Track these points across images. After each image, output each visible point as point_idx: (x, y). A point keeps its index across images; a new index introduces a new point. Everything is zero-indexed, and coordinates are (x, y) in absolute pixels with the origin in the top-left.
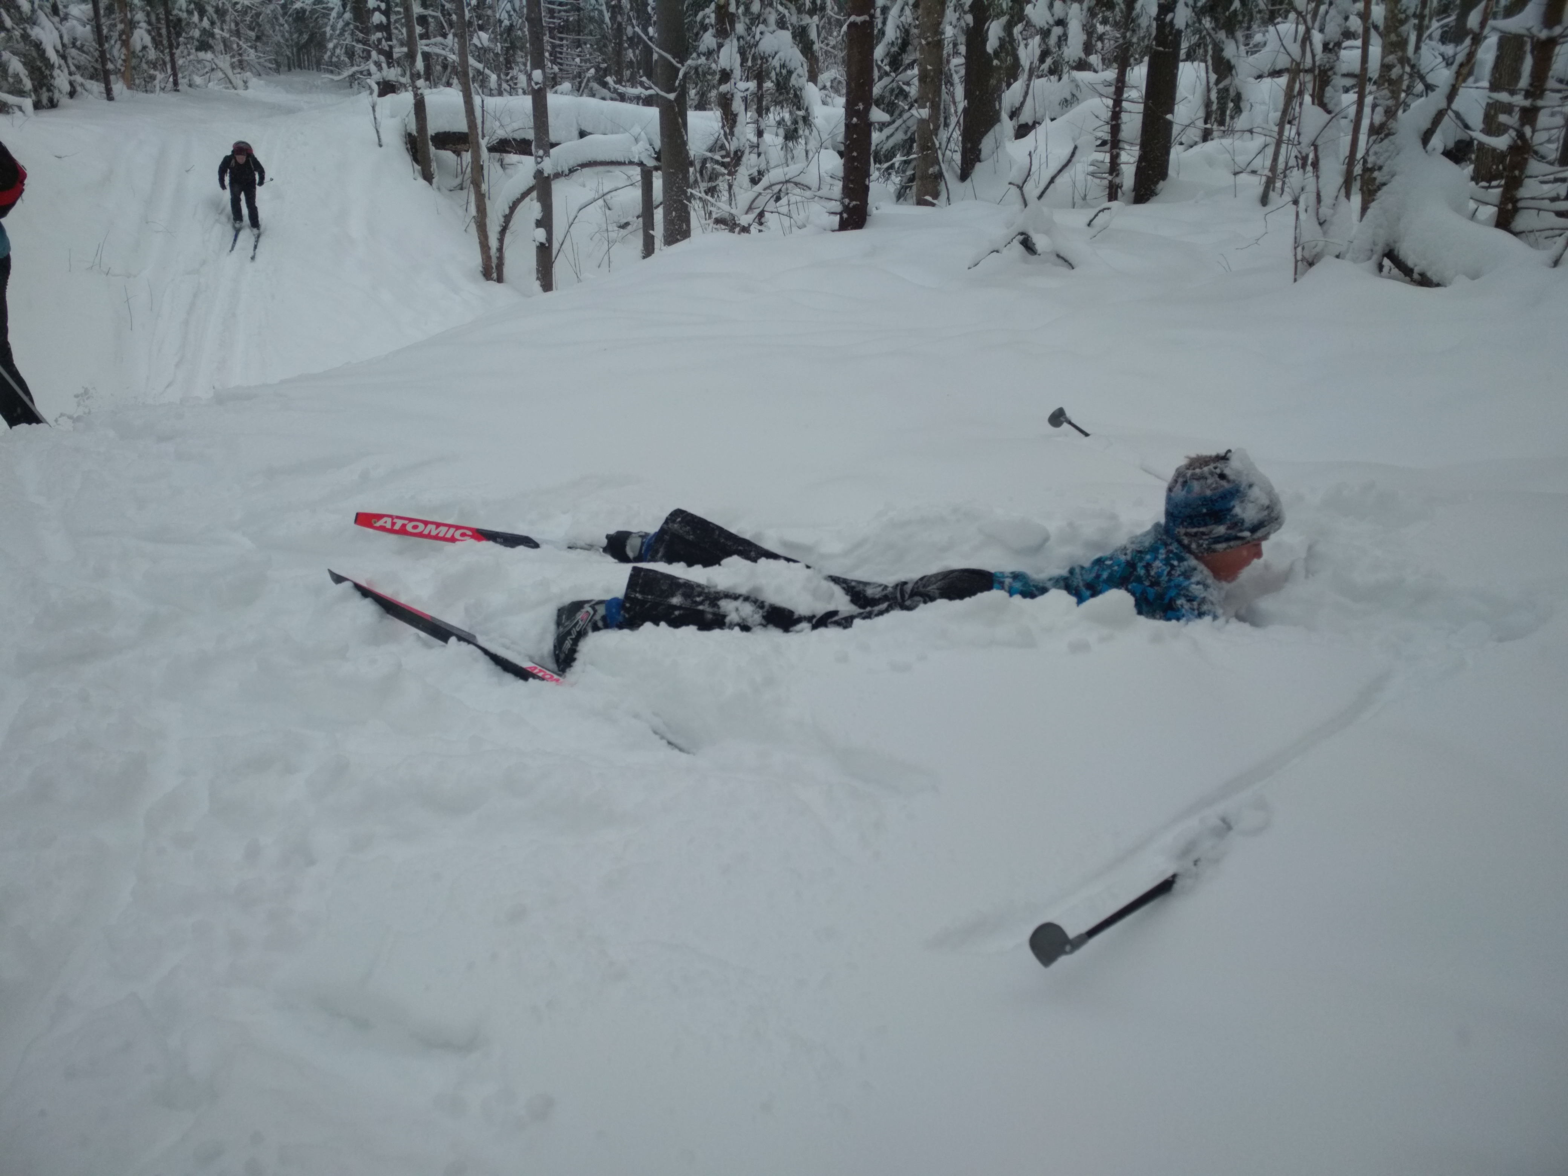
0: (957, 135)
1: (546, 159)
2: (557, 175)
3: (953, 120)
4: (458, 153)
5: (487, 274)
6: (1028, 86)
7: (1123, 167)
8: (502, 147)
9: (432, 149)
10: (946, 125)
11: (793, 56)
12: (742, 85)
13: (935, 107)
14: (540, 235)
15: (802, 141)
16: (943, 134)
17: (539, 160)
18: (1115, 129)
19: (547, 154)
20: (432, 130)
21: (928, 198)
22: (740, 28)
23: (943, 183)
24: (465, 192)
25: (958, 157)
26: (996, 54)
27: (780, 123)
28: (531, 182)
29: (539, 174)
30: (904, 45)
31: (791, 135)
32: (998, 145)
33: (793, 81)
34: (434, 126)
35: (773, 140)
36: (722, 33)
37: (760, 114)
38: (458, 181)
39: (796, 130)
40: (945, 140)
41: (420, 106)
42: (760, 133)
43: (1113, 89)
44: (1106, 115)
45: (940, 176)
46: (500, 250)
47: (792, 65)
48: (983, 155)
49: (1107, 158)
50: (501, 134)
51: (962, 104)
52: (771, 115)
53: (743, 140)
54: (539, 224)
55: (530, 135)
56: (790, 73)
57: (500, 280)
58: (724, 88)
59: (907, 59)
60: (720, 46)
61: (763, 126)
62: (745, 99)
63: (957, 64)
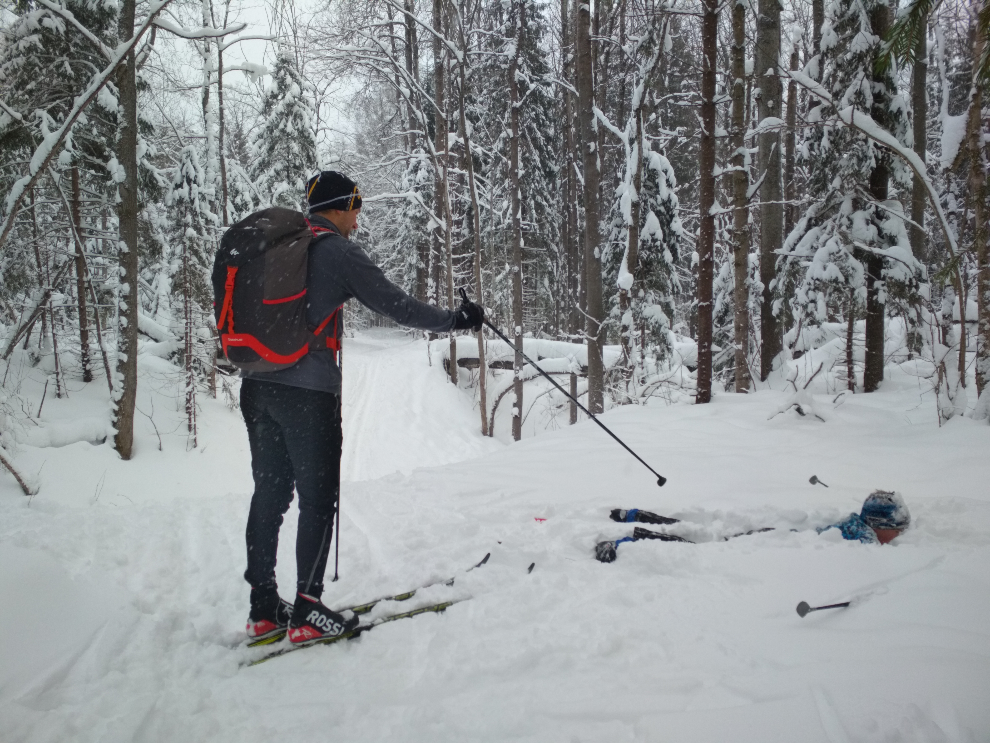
0: (758, 357)
1: (521, 372)
2: (526, 380)
3: (755, 350)
4: (470, 369)
5: (484, 433)
6: (799, 331)
7: (856, 374)
8: (496, 365)
9: (458, 367)
10: (752, 352)
11: (663, 318)
12: (635, 333)
13: (745, 343)
14: (516, 411)
15: (667, 361)
16: (750, 357)
17: (517, 372)
18: (850, 354)
19: (521, 368)
20: (458, 357)
21: (744, 389)
22: (633, 304)
23: (751, 382)
24: (473, 389)
25: (759, 369)
26: (778, 316)
27: (654, 351)
28: (511, 383)
29: (516, 379)
30: (726, 311)
31: (660, 358)
32: (782, 362)
33: (662, 330)
34: (460, 355)
35: (650, 361)
36: (624, 307)
37: (643, 346)
38: (470, 383)
39: (663, 355)
40: (751, 360)
41: (453, 346)
42: (643, 357)
43: (846, 334)
44: (844, 346)
45: (749, 378)
46: (492, 419)
47: (661, 322)
48: (774, 368)
49: (847, 370)
50: (496, 358)
51: (760, 342)
52: (649, 348)
53: (634, 361)
54: (515, 405)
55: (512, 359)
56: (660, 326)
57: (491, 435)
58: (624, 334)
59: (727, 319)
60: (622, 314)
61: (645, 353)
62: (636, 340)
63: (756, 320)
